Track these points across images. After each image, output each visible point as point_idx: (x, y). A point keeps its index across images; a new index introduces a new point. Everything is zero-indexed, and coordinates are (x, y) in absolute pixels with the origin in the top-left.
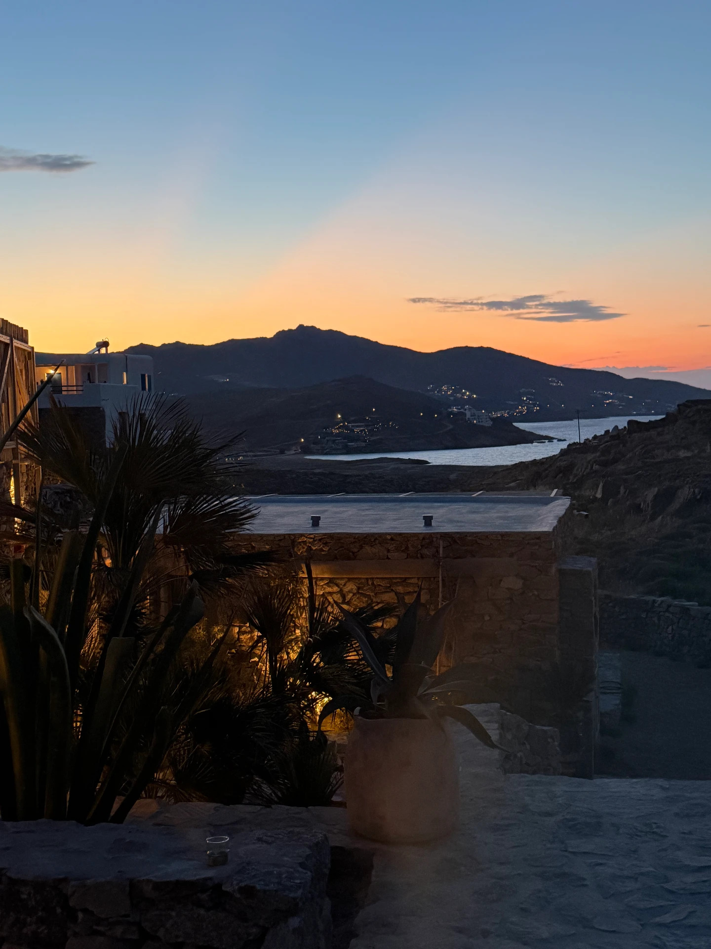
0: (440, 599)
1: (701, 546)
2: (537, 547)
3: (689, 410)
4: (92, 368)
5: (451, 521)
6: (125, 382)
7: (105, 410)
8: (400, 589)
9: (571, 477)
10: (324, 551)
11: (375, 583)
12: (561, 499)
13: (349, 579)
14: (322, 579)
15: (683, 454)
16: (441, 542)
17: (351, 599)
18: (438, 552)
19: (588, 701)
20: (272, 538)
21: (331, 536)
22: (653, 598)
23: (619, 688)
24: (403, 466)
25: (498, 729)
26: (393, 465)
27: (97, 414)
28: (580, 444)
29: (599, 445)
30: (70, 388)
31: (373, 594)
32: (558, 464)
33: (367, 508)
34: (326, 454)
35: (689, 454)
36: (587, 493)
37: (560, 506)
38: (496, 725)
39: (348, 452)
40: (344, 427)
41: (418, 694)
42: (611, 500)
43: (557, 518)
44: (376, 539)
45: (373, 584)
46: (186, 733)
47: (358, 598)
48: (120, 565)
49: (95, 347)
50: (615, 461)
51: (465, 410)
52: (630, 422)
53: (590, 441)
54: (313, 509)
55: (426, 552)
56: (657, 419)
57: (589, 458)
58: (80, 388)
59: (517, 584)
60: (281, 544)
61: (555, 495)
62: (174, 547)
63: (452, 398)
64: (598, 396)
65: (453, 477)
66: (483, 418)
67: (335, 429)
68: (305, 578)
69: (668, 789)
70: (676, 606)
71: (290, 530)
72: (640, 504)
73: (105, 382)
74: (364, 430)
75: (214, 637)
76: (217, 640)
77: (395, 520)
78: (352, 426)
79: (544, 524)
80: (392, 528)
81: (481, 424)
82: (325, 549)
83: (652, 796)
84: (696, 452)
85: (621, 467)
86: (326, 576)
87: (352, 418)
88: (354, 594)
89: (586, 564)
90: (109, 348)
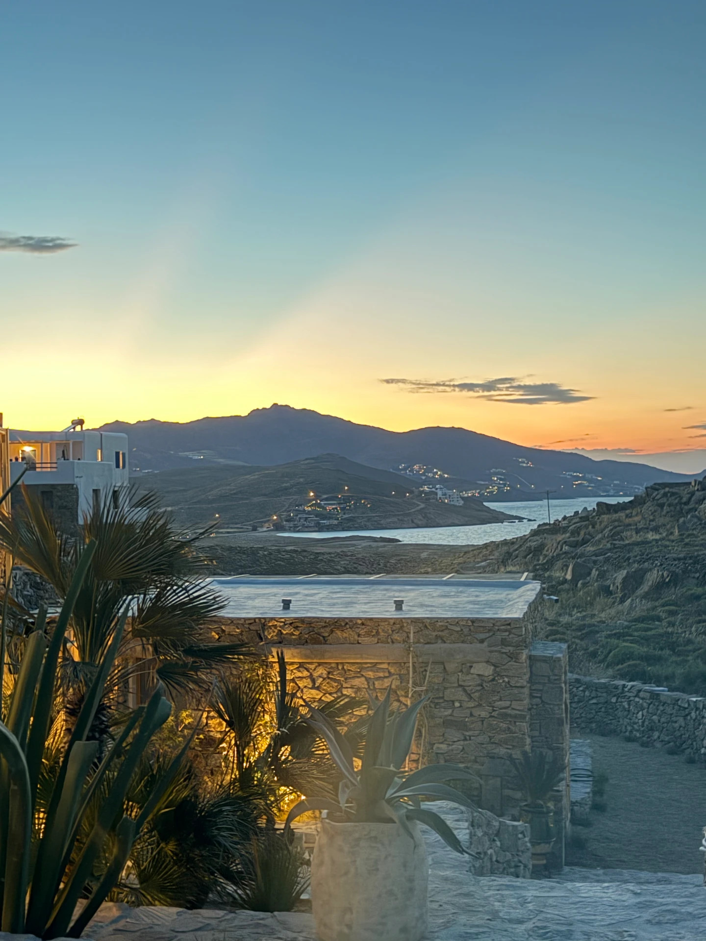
0: (410, 685)
1: (670, 630)
2: (507, 633)
3: (656, 493)
4: (66, 445)
5: (422, 605)
6: (100, 460)
7: (79, 487)
8: (371, 674)
9: (541, 558)
10: (294, 635)
11: (345, 667)
12: (532, 583)
13: (320, 664)
14: (292, 663)
15: (651, 536)
16: (412, 628)
17: (321, 684)
18: (408, 637)
19: (558, 791)
20: (242, 622)
21: (302, 620)
22: (623, 682)
23: (589, 776)
24: (374, 544)
25: (468, 828)
26: (365, 544)
27: (71, 491)
28: (550, 524)
29: (569, 527)
30: (44, 465)
31: (342, 679)
32: (528, 545)
33: (338, 590)
34: (299, 531)
35: (657, 537)
36: (558, 574)
37: (531, 590)
38: (466, 824)
39: (320, 529)
40: (316, 505)
41: (387, 796)
42: (580, 582)
43: (528, 604)
44: (347, 624)
45: (343, 668)
46: (150, 831)
47: (328, 683)
48: (87, 660)
49: (71, 424)
50: (584, 542)
51: (437, 489)
52: (599, 504)
53: (560, 522)
54: (285, 591)
55: (396, 636)
56: (626, 501)
57: (559, 539)
58: (54, 465)
59: (488, 671)
60: (252, 627)
61: (525, 579)
62: (142, 640)
63: (424, 478)
64: (568, 477)
65: (424, 555)
66: (455, 497)
67: (308, 507)
68: (275, 662)
69: (639, 894)
70: (646, 691)
71: (261, 613)
72: (610, 586)
73: (79, 459)
74: (336, 508)
75: (182, 722)
76: (185, 725)
77: (366, 603)
78: (325, 504)
79: (514, 610)
80: (363, 612)
81: (452, 503)
82: (297, 633)
83: (624, 901)
84: (664, 535)
85: (590, 548)
86: (296, 660)
87: (325, 496)
88: (324, 679)
89: (557, 650)
90: (84, 426)
